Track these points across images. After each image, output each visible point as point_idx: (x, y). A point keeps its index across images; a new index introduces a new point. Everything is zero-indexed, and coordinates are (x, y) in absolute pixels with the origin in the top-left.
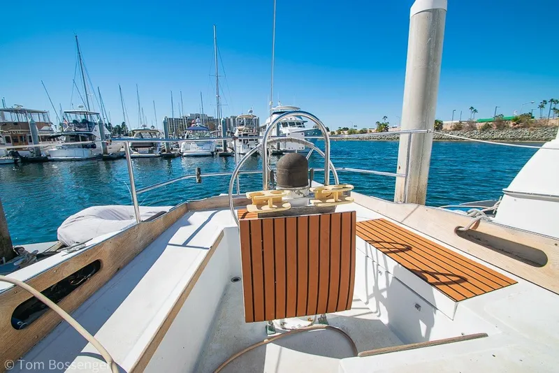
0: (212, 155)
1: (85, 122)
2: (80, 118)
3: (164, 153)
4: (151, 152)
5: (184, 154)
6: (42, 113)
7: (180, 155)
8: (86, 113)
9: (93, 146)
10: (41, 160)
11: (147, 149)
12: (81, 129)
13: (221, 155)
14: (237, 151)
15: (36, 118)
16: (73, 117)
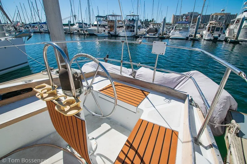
0: (187, 39)
1: (133, 20)
2: (131, 18)
3: (160, 36)
4: (154, 35)
5: (171, 37)
6: (120, 16)
7: (168, 38)
8: (134, 16)
9: (134, 31)
10: (116, 36)
11: (153, 33)
12: (131, 23)
13: (191, 39)
14: (204, 37)
15: (118, 18)
16: (129, 18)
